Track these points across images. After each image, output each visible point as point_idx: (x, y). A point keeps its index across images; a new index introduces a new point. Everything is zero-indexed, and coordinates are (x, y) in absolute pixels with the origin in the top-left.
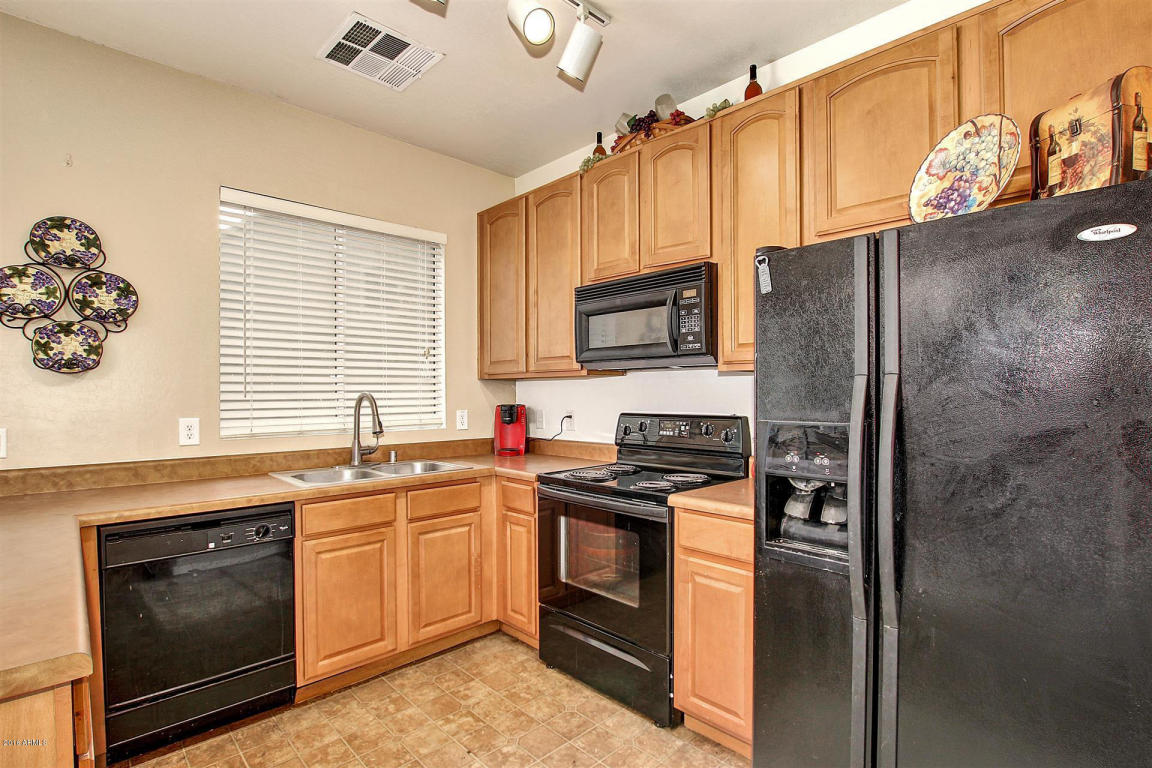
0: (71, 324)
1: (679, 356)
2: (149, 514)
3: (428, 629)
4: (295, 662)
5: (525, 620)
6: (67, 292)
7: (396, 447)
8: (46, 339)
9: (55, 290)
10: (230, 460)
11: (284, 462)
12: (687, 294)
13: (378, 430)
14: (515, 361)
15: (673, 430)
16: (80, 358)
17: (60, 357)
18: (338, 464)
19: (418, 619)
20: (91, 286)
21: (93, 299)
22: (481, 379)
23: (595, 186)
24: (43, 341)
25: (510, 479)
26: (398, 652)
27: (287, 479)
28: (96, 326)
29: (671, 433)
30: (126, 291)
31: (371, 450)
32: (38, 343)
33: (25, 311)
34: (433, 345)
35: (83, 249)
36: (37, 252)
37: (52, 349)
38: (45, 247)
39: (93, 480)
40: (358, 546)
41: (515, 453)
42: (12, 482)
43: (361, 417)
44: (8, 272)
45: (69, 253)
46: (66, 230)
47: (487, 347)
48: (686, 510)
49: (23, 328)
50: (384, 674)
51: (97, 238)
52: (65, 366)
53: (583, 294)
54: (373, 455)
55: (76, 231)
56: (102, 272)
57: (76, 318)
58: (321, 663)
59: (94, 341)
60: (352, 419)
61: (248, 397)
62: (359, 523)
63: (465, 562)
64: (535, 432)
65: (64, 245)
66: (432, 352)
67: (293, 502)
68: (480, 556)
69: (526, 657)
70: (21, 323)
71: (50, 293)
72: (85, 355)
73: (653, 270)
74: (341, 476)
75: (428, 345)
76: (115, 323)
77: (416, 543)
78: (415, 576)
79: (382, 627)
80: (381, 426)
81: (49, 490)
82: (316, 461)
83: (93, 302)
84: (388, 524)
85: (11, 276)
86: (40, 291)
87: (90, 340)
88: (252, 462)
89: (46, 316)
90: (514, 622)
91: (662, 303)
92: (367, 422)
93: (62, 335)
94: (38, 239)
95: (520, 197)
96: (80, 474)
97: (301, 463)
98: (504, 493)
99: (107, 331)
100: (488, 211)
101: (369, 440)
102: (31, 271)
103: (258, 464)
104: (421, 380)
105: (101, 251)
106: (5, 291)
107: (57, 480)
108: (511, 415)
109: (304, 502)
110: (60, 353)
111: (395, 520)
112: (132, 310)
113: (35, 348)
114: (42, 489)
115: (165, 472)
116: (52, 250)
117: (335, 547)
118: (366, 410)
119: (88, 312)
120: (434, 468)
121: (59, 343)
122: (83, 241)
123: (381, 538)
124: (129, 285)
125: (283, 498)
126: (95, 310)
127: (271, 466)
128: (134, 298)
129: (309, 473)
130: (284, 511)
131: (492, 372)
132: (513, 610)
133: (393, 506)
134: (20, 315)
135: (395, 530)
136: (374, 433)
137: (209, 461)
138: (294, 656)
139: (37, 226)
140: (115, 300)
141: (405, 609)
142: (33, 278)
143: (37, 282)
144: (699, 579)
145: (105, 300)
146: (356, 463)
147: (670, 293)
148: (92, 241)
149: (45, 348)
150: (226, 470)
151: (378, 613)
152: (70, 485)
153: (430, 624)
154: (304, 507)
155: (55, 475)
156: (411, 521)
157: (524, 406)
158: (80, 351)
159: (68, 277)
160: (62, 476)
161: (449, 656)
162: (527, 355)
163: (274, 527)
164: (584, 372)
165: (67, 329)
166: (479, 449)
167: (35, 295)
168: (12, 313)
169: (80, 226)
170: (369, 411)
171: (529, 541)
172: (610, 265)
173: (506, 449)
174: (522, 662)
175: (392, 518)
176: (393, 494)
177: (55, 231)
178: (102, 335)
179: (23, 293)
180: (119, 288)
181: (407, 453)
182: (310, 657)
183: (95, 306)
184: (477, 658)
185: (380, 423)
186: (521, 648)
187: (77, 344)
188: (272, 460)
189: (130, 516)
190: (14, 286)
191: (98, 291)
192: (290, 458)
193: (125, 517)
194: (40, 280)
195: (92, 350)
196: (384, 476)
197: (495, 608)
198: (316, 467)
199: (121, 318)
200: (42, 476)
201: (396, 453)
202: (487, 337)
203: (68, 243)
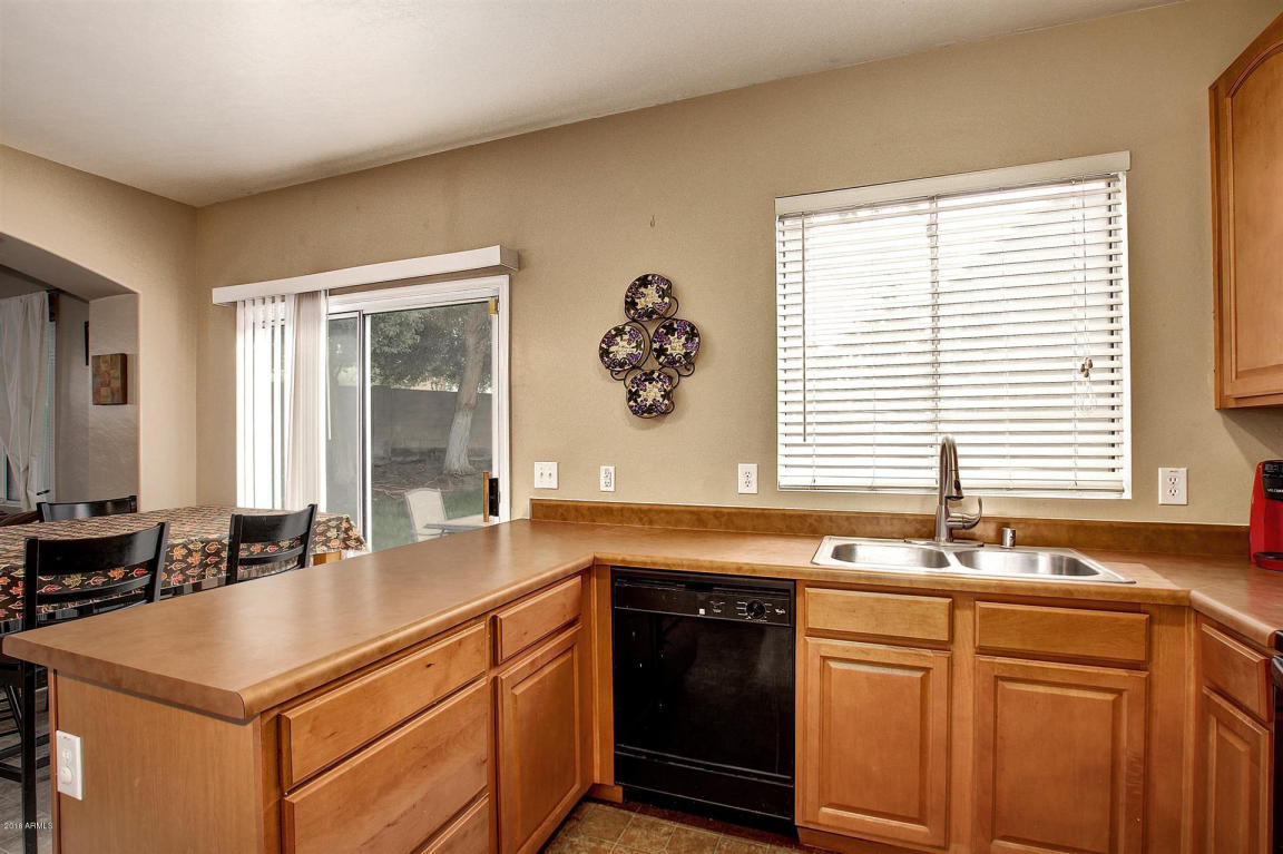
0: (653, 372)
4: (793, 791)
6: (650, 345)
7: (1019, 522)
8: (636, 388)
9: (641, 343)
10: (785, 515)
11: (846, 525)
13: (954, 493)
16: (658, 404)
17: (645, 403)
19: (990, 820)
20: (667, 334)
21: (667, 346)
22: (1222, 409)
24: (634, 390)
27: (827, 547)
28: (672, 372)
30: (692, 334)
31: (965, 523)
32: (630, 391)
33: (623, 364)
34: (1109, 352)
35: (660, 301)
37: (640, 396)
38: (635, 305)
40: (884, 666)
42: (615, 513)
44: (614, 332)
45: (650, 306)
46: (649, 286)
49: (624, 380)
51: (671, 288)
52: (648, 411)
55: (656, 285)
56: (675, 320)
57: (657, 366)
58: (824, 809)
59: (669, 386)
61: (809, 440)
65: (648, 300)
67: (794, 581)
68: (1143, 760)
70: (622, 376)
71: (638, 346)
72: (661, 400)
76: (685, 367)
77: (990, 691)
83: (667, 350)
84: (939, 645)
85: (616, 335)
86: (632, 345)
87: (666, 386)
88: (809, 521)
89: (637, 368)
93: (646, 383)
94: (630, 300)
98: (1205, 650)
99: (680, 375)
100: (1227, 73)
102: (627, 329)
103: (815, 524)
105: (674, 300)
106: (611, 349)
109: (808, 583)
110: (645, 399)
111: (952, 643)
112: (696, 352)
113: (629, 396)
115: (723, 520)
116: (639, 307)
117: (850, 657)
119: (664, 359)
121: (645, 390)
122: (661, 293)
123: (924, 664)
124: (695, 328)
125: (779, 572)
126: (667, 356)
127: (830, 528)
128: (697, 339)
129: (866, 544)
134: (621, 368)
135: (953, 658)
138: (793, 782)
139: (630, 288)
140: (683, 345)
142: (629, 334)
143: (631, 337)
145: (676, 346)
146: (942, 539)
148: (668, 292)
149: (635, 395)
154: (807, 589)
156: (982, 651)
158: (659, 397)
159: (652, 329)
163: (768, 608)
165: (650, 377)
166: (1215, 547)
167: (629, 350)
168: (618, 367)
169: (659, 279)
175: (941, 637)
176: (949, 600)
177: (642, 290)
178: (675, 381)
179: (622, 348)
180: (687, 333)
183: (668, 353)
187: (657, 390)
190: (617, 344)
191: (671, 338)
192: (853, 520)
194: (633, 335)
195: (667, 395)
199: (689, 362)
201: (1014, 532)
202: (1230, 327)
203: (650, 298)
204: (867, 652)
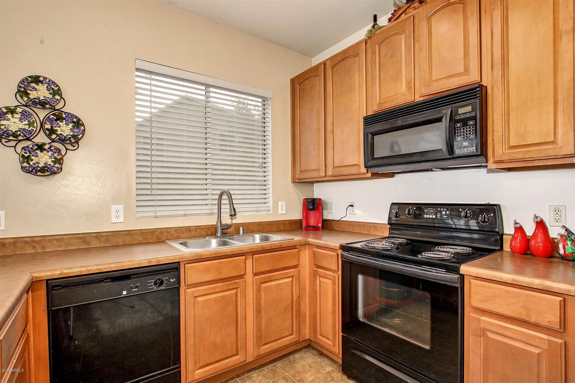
0: (44, 144)
1: (454, 158)
2: (81, 271)
3: (266, 346)
4: (180, 372)
5: (331, 343)
6: (42, 125)
7: (243, 225)
8: (28, 154)
9: (33, 122)
10: (142, 232)
11: (175, 233)
12: (461, 111)
13: (233, 214)
14: (318, 170)
15: (436, 214)
16: (49, 166)
17: (37, 165)
18: (208, 235)
19: (260, 341)
20: (56, 120)
21: (57, 128)
22: (294, 182)
23: (377, 46)
24: (26, 155)
25: (318, 247)
26: (247, 362)
27: (176, 245)
28: (59, 146)
29: (434, 217)
30: (78, 123)
31: (229, 227)
32: (23, 156)
33: (15, 135)
34: (264, 161)
35: (51, 96)
36: (21, 97)
37: (32, 160)
38: (27, 94)
39: (58, 245)
40: (222, 291)
41: (316, 229)
42: (7, 246)
43: (222, 205)
44: (5, 110)
45: (42, 98)
46: (40, 84)
47: (298, 162)
48: (477, 278)
49: (15, 147)
50: (238, 376)
51: (59, 89)
52: (39, 171)
53: (369, 121)
54: (229, 230)
55: (46, 85)
56: (62, 111)
57: (48, 141)
58: (197, 372)
59: (58, 155)
60: (216, 207)
61: (154, 192)
62: (222, 276)
63: (289, 302)
64: (327, 216)
65: (39, 93)
66: (264, 165)
67: (179, 262)
68: (299, 298)
69: (331, 368)
70: (14, 143)
71: (30, 124)
72: (52, 164)
73: (426, 98)
74: (209, 244)
75: (261, 161)
76: (71, 144)
77: (259, 290)
78: (258, 311)
79: (237, 346)
80: (235, 211)
81: (30, 251)
82: (194, 233)
83: (57, 131)
84: (241, 277)
85: (6, 113)
86: (24, 123)
87: (56, 155)
88: (156, 234)
89: (28, 139)
90: (322, 343)
91: (439, 120)
92: (226, 209)
93: (38, 151)
94: (22, 89)
95: (320, 64)
96: (50, 241)
97: (186, 235)
98: (315, 256)
99: (67, 149)
100: (298, 77)
101: (226, 220)
102: (19, 110)
103: (160, 235)
104: (257, 183)
105: (62, 98)
106: (3, 122)
107: (35, 245)
108: (313, 205)
109: (186, 262)
110: (37, 163)
111: (245, 274)
112: (81, 135)
113: (21, 159)
114: (26, 250)
115: (102, 239)
116: (31, 97)
117: (206, 293)
118: (225, 201)
119: (54, 136)
120: (267, 239)
121: (37, 156)
122: (51, 91)
123: (235, 287)
124: (79, 120)
125: (173, 259)
126: (58, 135)
127: (168, 236)
128: (82, 128)
129: (190, 241)
130: (174, 268)
131: (302, 177)
132: (321, 335)
133: (244, 265)
134: (11, 138)
135: (245, 281)
136: (230, 216)
137: (130, 233)
138: (180, 367)
139: (22, 82)
140: (71, 129)
141: (252, 335)
142: (20, 114)
143: (23, 117)
144: (490, 335)
145: (65, 129)
146: (219, 235)
147: (447, 111)
148: (56, 91)
149: (28, 159)
150: (139, 239)
151: (234, 336)
152: (43, 248)
153: (268, 343)
154: (186, 265)
155: (34, 242)
156: (256, 274)
157: (320, 199)
158: (50, 162)
159: (42, 114)
160: (38, 242)
161: (279, 364)
162: (326, 166)
163: (166, 280)
164: (369, 175)
165: (41, 147)
166: (292, 226)
167: (21, 125)
168: (6, 137)
169: (49, 81)
170: (227, 202)
171: (334, 290)
172: (390, 98)
173: (311, 226)
174: (329, 372)
175: (243, 273)
176: (244, 257)
177: (33, 85)
178: (63, 152)
179: (14, 124)
180: (73, 122)
181: (251, 228)
182: (190, 368)
183: (58, 133)
184: (298, 366)
185: (234, 209)
186: (327, 361)
187: (48, 157)
188: (167, 232)
189: (69, 273)
190: (8, 120)
191: (60, 124)
192: (179, 231)
193: (65, 273)
194: (25, 115)
195: (56, 161)
196: (237, 244)
197: (307, 331)
198: (195, 237)
199: (74, 141)
200: (26, 242)
201: (243, 228)
202: (298, 156)
203: (42, 92)
204: (214, 288)
